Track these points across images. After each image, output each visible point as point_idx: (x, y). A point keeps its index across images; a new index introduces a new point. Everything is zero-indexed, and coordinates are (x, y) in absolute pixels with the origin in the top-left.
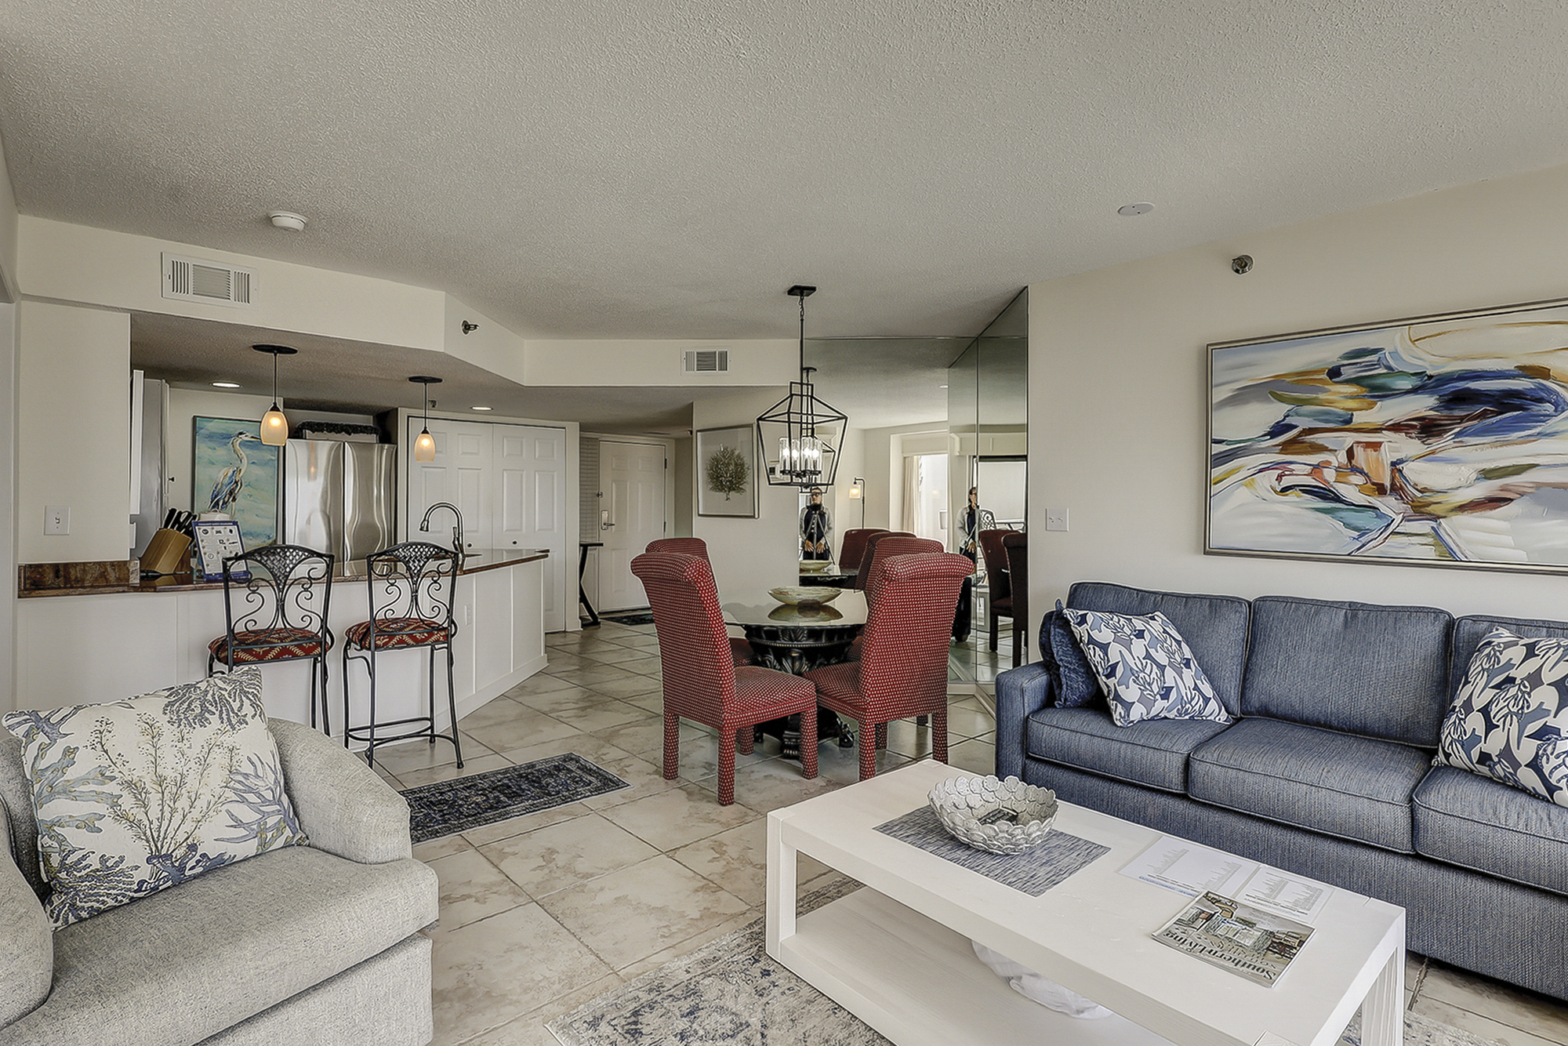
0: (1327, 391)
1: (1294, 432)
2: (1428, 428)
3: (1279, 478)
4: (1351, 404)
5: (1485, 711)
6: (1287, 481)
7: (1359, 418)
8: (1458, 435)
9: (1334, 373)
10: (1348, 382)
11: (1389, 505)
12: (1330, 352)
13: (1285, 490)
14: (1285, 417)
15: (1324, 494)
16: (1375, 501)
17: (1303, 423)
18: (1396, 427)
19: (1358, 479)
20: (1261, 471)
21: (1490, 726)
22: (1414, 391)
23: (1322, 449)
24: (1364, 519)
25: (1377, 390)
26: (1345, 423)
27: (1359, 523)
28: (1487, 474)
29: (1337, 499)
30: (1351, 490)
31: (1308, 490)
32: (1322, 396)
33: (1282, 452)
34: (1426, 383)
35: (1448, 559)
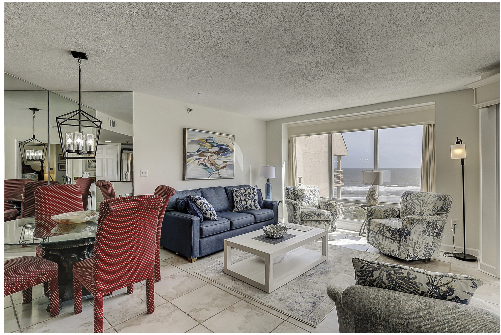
0: (206, 144)
1: (201, 152)
2: (217, 153)
3: (198, 162)
4: (209, 147)
5: (245, 200)
6: (200, 162)
7: (210, 150)
8: (221, 155)
9: (207, 140)
10: (208, 143)
11: (213, 168)
12: (206, 136)
13: (200, 164)
14: (200, 148)
15: (205, 165)
16: (212, 167)
17: (203, 150)
18: (214, 153)
19: (209, 162)
20: (196, 160)
21: (247, 202)
22: (216, 146)
23: (205, 156)
24: (210, 170)
25: (212, 146)
26: (208, 151)
27: (210, 171)
28: (224, 162)
29: (206, 166)
30: (208, 165)
31: (203, 165)
32: (205, 145)
33: (199, 156)
34: (218, 145)
35: (220, 178)
